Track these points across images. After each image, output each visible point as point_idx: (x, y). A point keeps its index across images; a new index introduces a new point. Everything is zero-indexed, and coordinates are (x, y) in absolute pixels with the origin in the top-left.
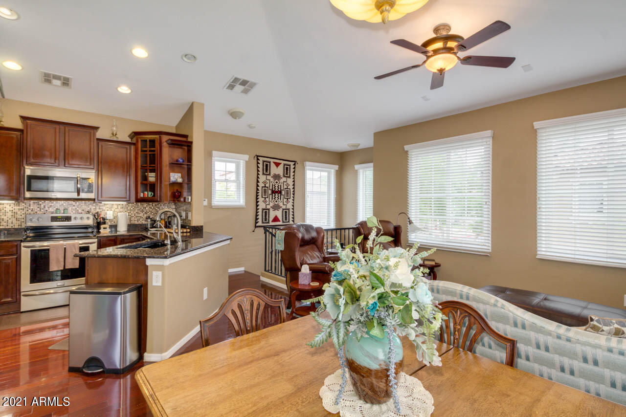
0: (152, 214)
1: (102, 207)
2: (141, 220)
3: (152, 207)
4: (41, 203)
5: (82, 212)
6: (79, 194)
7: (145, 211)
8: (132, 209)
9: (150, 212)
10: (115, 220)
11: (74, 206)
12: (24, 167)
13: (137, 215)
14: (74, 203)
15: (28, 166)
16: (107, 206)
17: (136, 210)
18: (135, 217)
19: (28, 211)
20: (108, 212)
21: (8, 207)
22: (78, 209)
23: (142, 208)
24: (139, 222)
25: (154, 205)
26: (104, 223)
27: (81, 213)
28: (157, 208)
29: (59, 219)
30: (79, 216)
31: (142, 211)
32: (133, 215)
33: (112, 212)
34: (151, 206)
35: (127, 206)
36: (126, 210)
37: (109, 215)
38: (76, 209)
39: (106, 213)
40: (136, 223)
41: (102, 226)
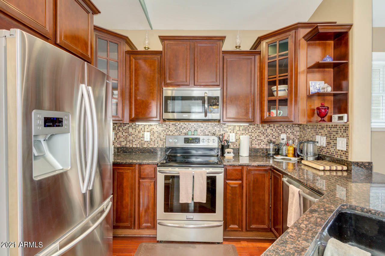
0: (274, 137)
1: (225, 129)
2: (262, 144)
3: (274, 130)
4: (177, 124)
5: (209, 133)
6: (206, 116)
7: (266, 134)
8: (253, 131)
9: (271, 135)
10: (237, 143)
11: (202, 127)
12: (163, 88)
13: (258, 138)
14: (202, 124)
15: (166, 87)
16: (230, 128)
17: (257, 133)
18: (256, 140)
19: (168, 132)
20: (231, 134)
21: (154, 127)
22: (205, 130)
23: (263, 131)
24: (260, 146)
25: (275, 127)
26: (228, 147)
27: (208, 135)
28: (278, 131)
29: (190, 140)
30: (206, 138)
31: (263, 134)
32: (254, 138)
33: (234, 134)
34: (272, 128)
35: (248, 128)
36: (247, 132)
37: (232, 138)
38: (204, 130)
39: (229, 135)
40: (257, 147)
41: (227, 150)
